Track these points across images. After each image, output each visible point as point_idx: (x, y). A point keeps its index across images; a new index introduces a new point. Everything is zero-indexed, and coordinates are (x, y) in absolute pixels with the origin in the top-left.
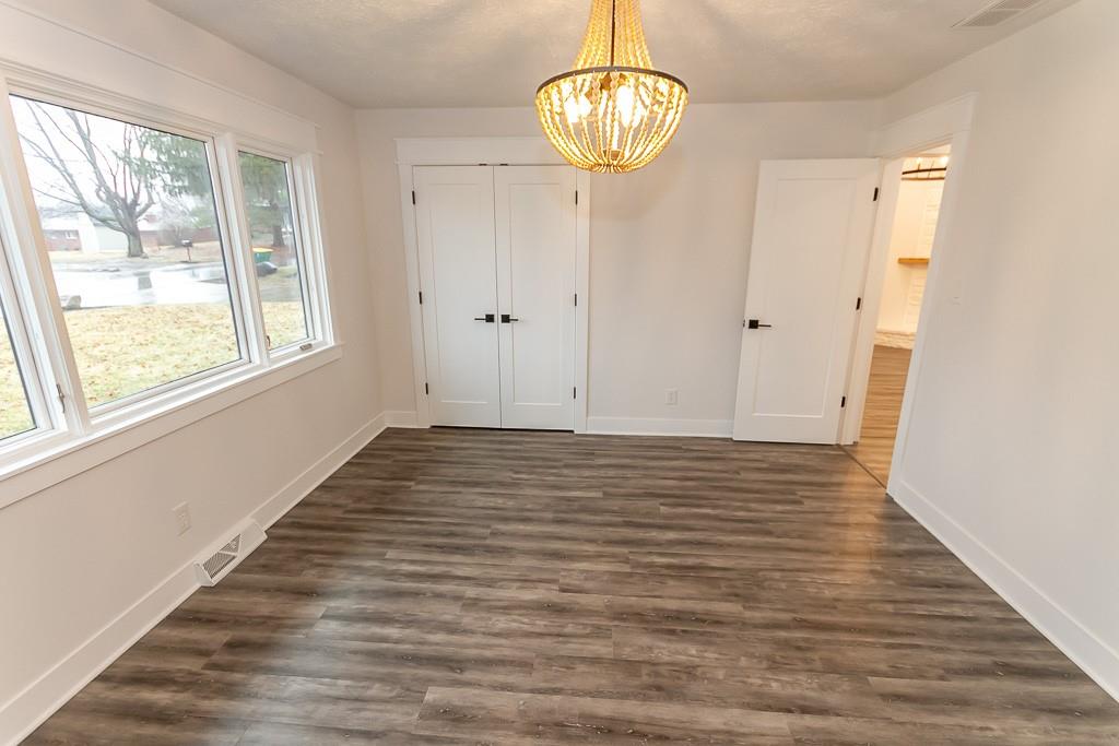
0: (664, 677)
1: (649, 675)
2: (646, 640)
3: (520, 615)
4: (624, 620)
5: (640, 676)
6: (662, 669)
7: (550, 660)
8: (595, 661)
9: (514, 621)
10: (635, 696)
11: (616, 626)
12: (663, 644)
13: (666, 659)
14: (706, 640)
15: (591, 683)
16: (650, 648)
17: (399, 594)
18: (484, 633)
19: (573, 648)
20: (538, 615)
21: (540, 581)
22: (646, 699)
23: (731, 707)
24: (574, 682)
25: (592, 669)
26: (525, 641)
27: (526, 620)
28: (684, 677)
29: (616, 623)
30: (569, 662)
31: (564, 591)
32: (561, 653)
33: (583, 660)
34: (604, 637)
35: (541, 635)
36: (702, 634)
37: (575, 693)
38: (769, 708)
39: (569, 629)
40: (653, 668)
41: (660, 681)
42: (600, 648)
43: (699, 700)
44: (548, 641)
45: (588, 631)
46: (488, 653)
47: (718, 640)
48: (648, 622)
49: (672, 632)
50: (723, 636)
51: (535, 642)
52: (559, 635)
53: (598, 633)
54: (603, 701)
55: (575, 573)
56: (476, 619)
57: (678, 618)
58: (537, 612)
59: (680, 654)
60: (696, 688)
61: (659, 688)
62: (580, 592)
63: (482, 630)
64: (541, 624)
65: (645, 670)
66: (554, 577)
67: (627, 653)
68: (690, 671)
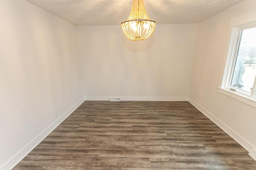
0: (124, 139)
1: (127, 139)
2: (126, 145)
3: (157, 150)
4: (131, 150)
5: (129, 139)
6: (124, 140)
7: (147, 141)
8: (137, 141)
9: (158, 149)
10: (130, 136)
11: (133, 148)
12: (123, 145)
13: (123, 142)
14: (113, 146)
15: (138, 137)
16: (126, 144)
17: (194, 155)
18: (163, 145)
19: (142, 143)
20: (153, 150)
21: (156, 162)
22: (128, 135)
23: (114, 135)
24: (141, 137)
25: (138, 139)
26: (153, 144)
27: (155, 149)
28: (120, 139)
29: (133, 149)
30: (143, 140)
31: (148, 159)
32: (145, 142)
33: (140, 141)
34: (136, 146)
35: (150, 145)
36: (113, 148)
37: (141, 136)
38: (107, 135)
39: (144, 147)
40: (126, 140)
41: (125, 138)
42: (137, 143)
43: (119, 136)
44: (148, 144)
45: (139, 147)
46: (160, 141)
47: (110, 146)
48: (125, 150)
49: (120, 148)
50: (108, 147)
51: (151, 144)
52: (146, 146)
53: (137, 147)
54: (136, 135)
55: (146, 166)
56: (168, 149)
57: (117, 151)
58: (153, 151)
59: (120, 143)
60: (119, 137)
61: (126, 137)
62: (143, 158)
63: (164, 146)
64: (151, 148)
65: (128, 140)
66: (152, 164)
67: (131, 143)
68: (119, 140)
